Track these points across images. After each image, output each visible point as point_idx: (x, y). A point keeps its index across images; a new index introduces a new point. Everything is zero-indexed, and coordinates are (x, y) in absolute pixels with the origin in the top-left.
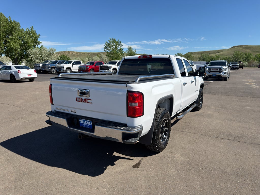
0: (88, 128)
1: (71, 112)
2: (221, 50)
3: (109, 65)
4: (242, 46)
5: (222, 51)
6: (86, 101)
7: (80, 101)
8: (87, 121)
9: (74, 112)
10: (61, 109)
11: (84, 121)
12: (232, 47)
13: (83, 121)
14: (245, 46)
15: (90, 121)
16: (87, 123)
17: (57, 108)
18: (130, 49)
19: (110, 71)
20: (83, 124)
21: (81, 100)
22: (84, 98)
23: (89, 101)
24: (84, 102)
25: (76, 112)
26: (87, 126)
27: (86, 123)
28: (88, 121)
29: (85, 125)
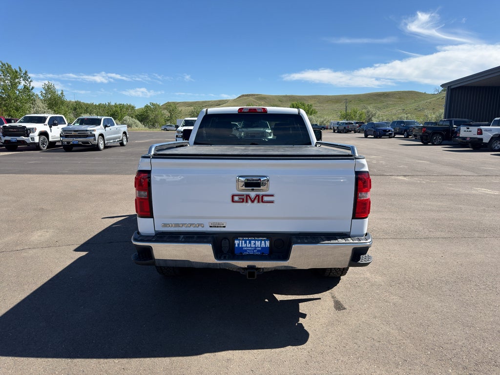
0: (257, 255)
1: (211, 227)
2: (223, 100)
3: (29, 125)
4: (254, 95)
5: (225, 103)
6: (260, 199)
7: (243, 202)
8: (255, 240)
9: (220, 227)
10: (177, 225)
11: (248, 242)
12: (240, 97)
13: (246, 243)
14: (257, 95)
15: (264, 240)
16: (255, 244)
17: (165, 225)
18: (49, 89)
19: (33, 139)
20: (246, 249)
21: (244, 199)
22: (253, 194)
23: (266, 199)
24: (253, 202)
25: (224, 227)
26: (255, 251)
27: (252, 244)
28: (258, 240)
29: (251, 249)
